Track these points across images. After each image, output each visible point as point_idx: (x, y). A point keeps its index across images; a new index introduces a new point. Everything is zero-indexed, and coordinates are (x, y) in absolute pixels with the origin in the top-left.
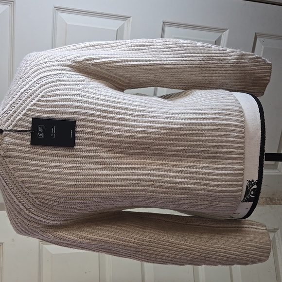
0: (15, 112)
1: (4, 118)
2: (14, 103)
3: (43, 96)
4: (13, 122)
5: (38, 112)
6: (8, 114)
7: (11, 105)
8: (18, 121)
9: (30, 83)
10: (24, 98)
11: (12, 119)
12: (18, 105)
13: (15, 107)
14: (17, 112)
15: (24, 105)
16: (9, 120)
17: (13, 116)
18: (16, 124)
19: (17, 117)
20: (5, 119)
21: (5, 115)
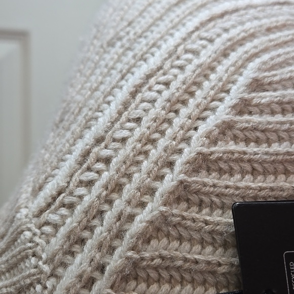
0: (118, 188)
1: (48, 237)
2: (99, 141)
3: (257, 85)
4: (112, 250)
5: (254, 172)
6: (71, 206)
7: (86, 154)
8: (145, 238)
9: (171, 42)
10: (157, 110)
11: (100, 231)
12: (127, 151)
13: (107, 161)
14: (129, 189)
15: (162, 143)
16: (82, 241)
17: (109, 216)
18: (135, 264)
19: (131, 218)
20: (57, 242)
21: (54, 218)
